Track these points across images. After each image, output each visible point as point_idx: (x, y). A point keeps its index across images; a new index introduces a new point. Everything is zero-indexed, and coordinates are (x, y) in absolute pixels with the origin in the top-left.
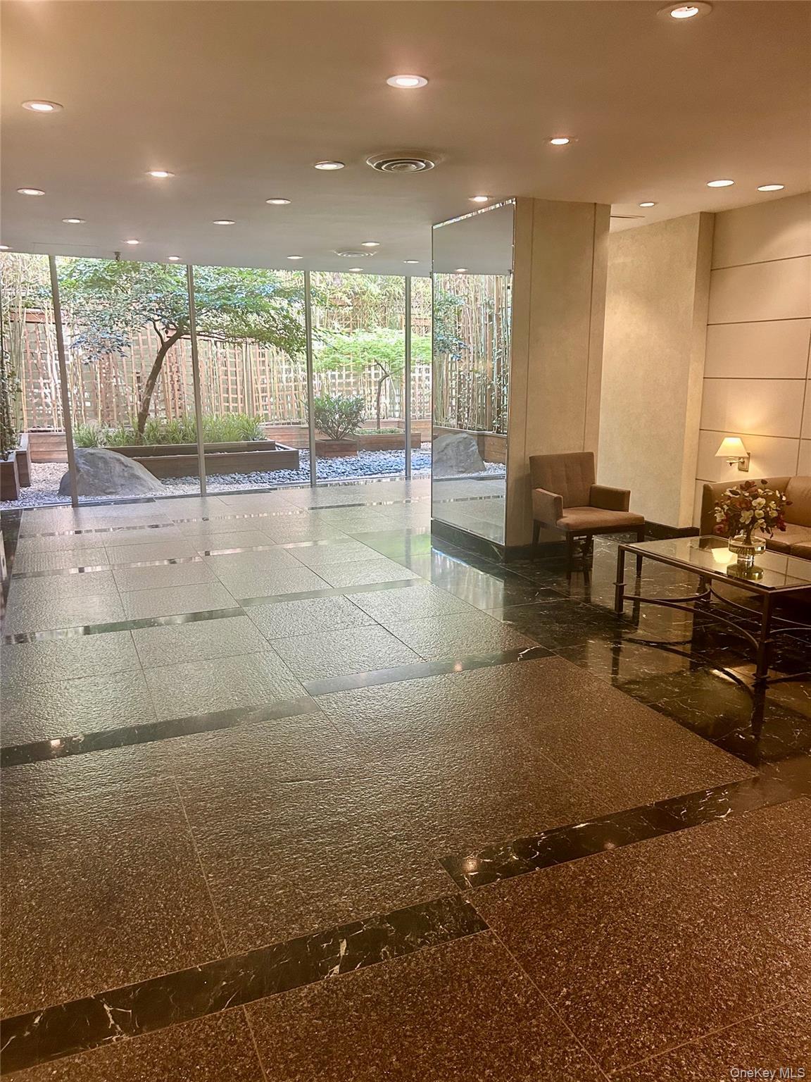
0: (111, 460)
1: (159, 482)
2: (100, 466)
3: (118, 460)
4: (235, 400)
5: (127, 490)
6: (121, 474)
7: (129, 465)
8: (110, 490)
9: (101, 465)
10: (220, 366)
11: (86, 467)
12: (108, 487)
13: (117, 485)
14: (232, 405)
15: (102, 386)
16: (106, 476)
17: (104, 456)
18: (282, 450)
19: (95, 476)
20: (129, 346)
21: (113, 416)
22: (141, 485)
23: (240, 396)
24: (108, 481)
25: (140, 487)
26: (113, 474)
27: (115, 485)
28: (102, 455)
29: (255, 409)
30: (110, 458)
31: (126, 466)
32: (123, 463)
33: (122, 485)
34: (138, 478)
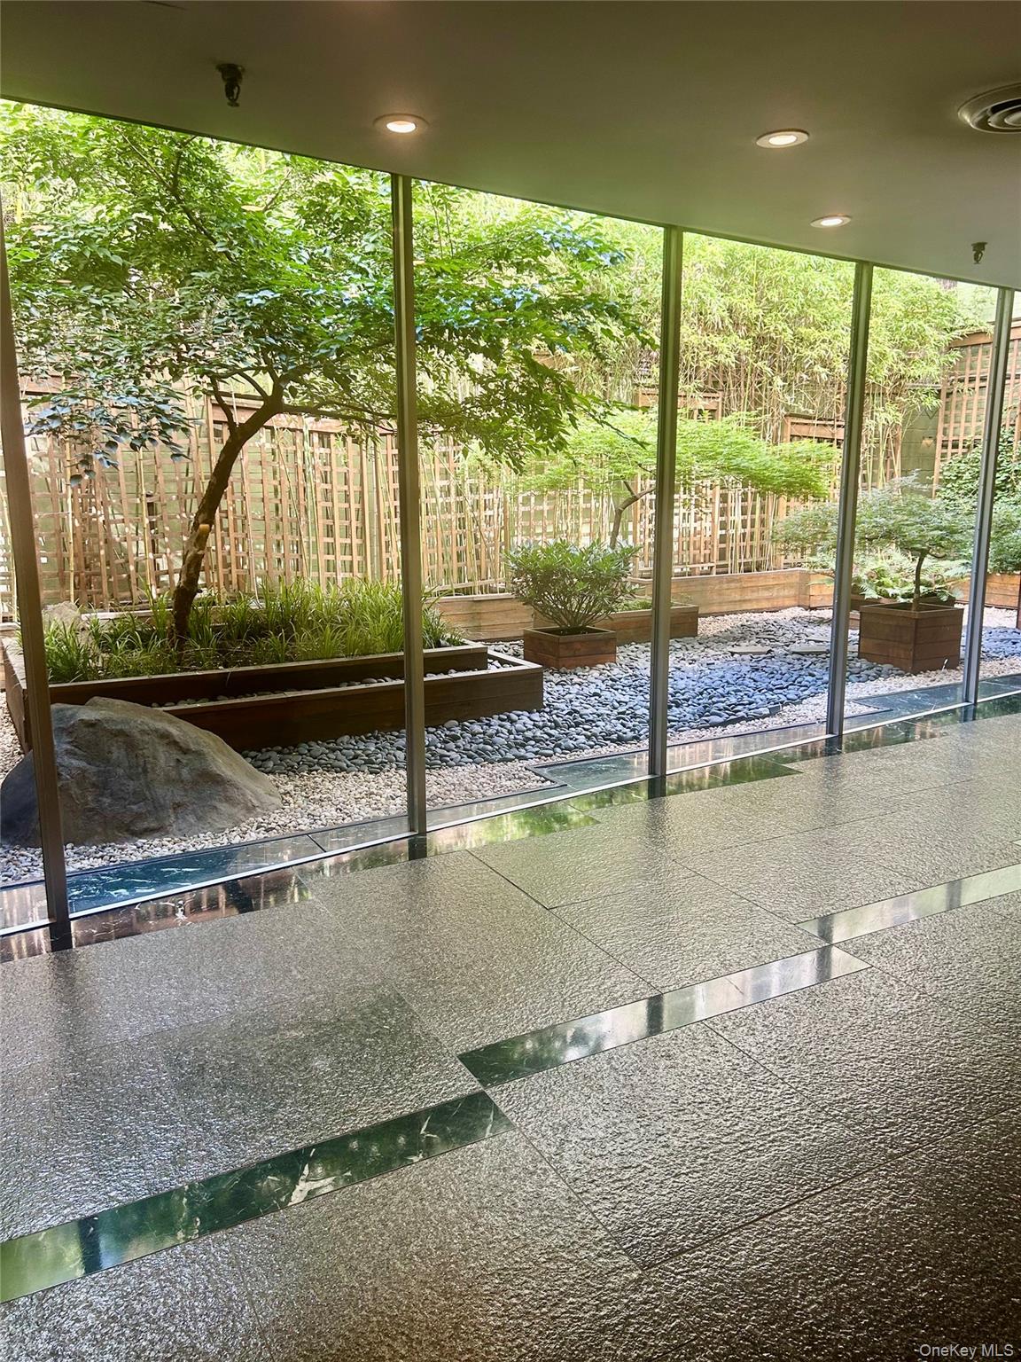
0: (146, 738)
1: (247, 763)
2: (115, 756)
3: (165, 736)
4: (348, 549)
5: (191, 819)
6: (173, 774)
7: (192, 747)
8: (146, 825)
9: (117, 753)
10: (318, 481)
11: (75, 762)
12: (139, 816)
13: (163, 807)
14: (341, 558)
15: (77, 524)
16: (132, 785)
17: (126, 728)
18: (508, 669)
19: (102, 787)
20: (185, 430)
21: (100, 585)
22: (228, 800)
23: (356, 542)
24: (139, 797)
25: (223, 807)
26: (150, 776)
27: (158, 807)
28: (119, 727)
29: (385, 566)
30: (143, 732)
31: (186, 751)
32: (176, 743)
33: (177, 806)
34: (217, 781)
